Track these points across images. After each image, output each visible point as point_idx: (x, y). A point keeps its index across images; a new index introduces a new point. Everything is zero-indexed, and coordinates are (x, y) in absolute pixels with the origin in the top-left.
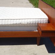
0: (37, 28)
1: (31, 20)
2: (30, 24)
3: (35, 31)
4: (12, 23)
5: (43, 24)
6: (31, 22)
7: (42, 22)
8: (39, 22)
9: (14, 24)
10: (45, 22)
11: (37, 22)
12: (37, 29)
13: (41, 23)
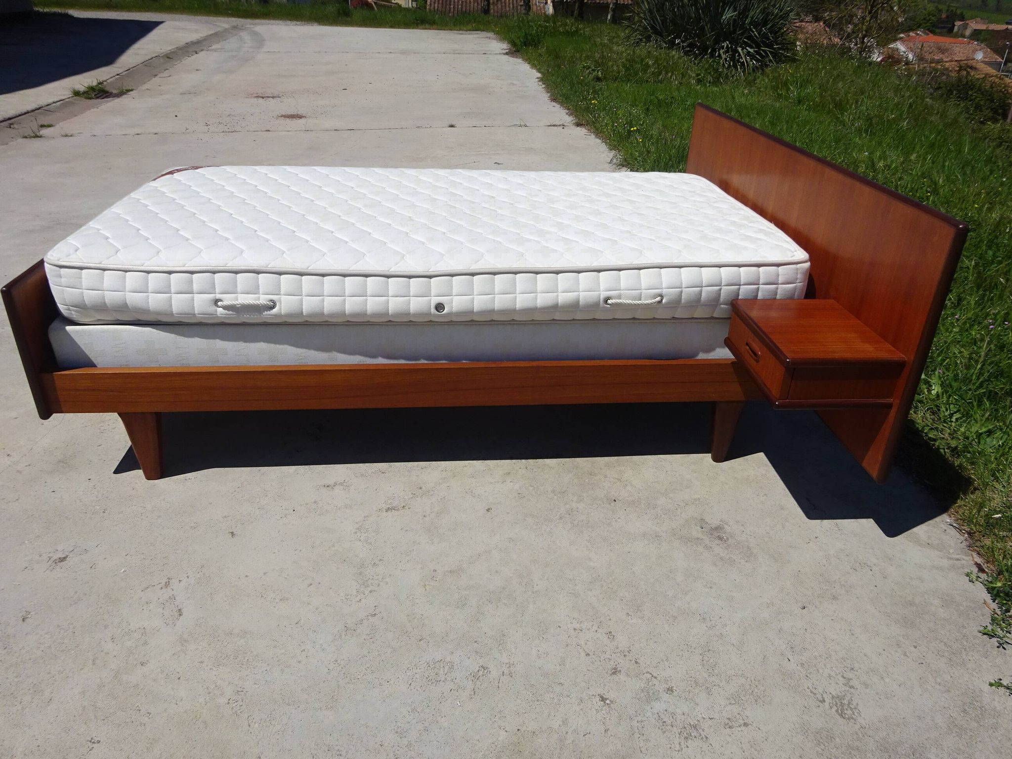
0: (723, 332)
1: (687, 276)
2: (676, 302)
3: (702, 356)
4: (543, 300)
5: (770, 302)
6: (688, 293)
7: (764, 291)
8: (745, 291)
9: (555, 307)
10: (783, 290)
11: (725, 289)
12: (728, 343)
13: (753, 300)
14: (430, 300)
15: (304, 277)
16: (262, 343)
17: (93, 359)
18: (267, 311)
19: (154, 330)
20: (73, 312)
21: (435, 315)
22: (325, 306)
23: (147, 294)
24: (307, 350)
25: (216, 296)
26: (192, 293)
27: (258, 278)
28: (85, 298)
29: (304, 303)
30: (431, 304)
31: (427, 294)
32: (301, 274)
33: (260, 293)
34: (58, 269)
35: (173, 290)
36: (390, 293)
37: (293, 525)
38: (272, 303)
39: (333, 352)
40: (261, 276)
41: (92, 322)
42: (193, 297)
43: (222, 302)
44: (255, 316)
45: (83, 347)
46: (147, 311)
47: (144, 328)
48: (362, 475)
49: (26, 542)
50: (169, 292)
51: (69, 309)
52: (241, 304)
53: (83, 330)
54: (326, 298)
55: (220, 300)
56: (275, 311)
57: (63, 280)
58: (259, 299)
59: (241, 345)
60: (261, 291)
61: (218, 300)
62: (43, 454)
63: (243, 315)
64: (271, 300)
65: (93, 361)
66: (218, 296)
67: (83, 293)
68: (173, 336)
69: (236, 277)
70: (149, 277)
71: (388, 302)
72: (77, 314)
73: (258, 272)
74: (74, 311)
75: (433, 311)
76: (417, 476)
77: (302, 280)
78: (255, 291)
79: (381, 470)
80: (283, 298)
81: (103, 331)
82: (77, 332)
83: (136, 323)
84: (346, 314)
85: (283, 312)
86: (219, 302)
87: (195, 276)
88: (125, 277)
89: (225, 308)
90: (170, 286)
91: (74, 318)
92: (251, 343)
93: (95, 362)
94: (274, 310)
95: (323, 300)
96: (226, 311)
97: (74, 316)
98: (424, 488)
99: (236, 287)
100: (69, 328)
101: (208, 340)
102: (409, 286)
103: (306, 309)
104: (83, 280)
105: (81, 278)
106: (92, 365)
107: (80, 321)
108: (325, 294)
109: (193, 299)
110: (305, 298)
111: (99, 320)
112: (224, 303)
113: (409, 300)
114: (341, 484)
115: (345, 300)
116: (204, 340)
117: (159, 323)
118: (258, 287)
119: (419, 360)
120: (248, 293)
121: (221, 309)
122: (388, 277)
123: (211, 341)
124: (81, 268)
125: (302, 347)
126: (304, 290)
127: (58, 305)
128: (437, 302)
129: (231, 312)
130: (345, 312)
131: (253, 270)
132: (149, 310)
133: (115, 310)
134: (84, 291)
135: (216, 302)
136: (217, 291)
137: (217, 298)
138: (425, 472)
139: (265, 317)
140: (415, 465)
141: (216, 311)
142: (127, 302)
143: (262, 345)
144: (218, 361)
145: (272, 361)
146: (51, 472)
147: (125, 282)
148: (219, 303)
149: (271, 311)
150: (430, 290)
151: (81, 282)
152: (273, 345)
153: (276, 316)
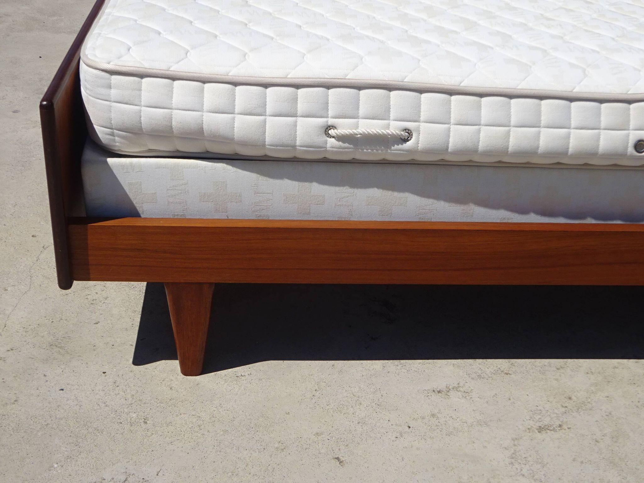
14: (628, 136)
15: (454, 98)
16: (376, 189)
17: (138, 206)
18: (398, 145)
19: (229, 167)
20: (116, 138)
21: (632, 157)
22: (481, 139)
23: (232, 115)
24: (435, 201)
25: (327, 122)
26: (295, 115)
27: (389, 97)
28: (142, 118)
29: (452, 134)
30: (628, 140)
31: (624, 127)
32: (450, 92)
33: (391, 118)
34: (106, 75)
35: (269, 110)
36: (573, 123)
37: (418, 449)
38: (407, 134)
39: (471, 205)
40: (393, 93)
41: (143, 152)
42: (296, 122)
43: (336, 130)
44: (380, 151)
45: (126, 188)
46: (228, 140)
47: (216, 164)
48: (480, 377)
49: (56, 466)
50: (263, 114)
51: (112, 134)
52: (361, 134)
53: (131, 164)
54: (483, 128)
55: (332, 126)
56: (409, 145)
57: (113, 91)
58: (388, 127)
59: (345, 192)
60: (392, 116)
61: (329, 126)
62: (24, 333)
63: (363, 150)
64: (406, 130)
65: (138, 208)
66: (331, 121)
67: (141, 111)
68: (254, 176)
69: (359, 94)
70: (236, 91)
71: (568, 136)
72: (122, 140)
73: (389, 88)
74: (119, 136)
75: (631, 150)
76: (557, 380)
77: (450, 101)
78: (384, 115)
79: (502, 369)
80: (423, 126)
81: (159, 167)
82: (123, 166)
83: (202, 156)
84: (508, 152)
85: (421, 146)
86: (332, 130)
87: (301, 91)
88: (202, 90)
89: (340, 138)
90: (266, 105)
91: (115, 146)
92: (359, 190)
93: (140, 210)
94: (408, 143)
95: (479, 131)
96: (340, 143)
97: (117, 144)
98: (574, 398)
99: (358, 108)
100: (111, 161)
101: (301, 184)
102: (599, 114)
103: (454, 142)
104: (143, 93)
105: (140, 90)
106: (135, 214)
107: (123, 151)
108: (483, 122)
109: (295, 125)
110: (453, 127)
111: (150, 150)
112: (339, 131)
113: (599, 135)
114: (456, 389)
115: (509, 132)
116: (296, 183)
117: (236, 157)
118: (388, 110)
119: (584, 218)
120: (373, 118)
121: (333, 140)
122: (571, 100)
123: (307, 184)
124: (142, 76)
125: (428, 196)
126: (452, 115)
127: (95, 126)
128: (639, 138)
129: (347, 145)
130: (508, 148)
131: (384, 85)
132: (233, 139)
133: (181, 138)
134: (143, 109)
135: (327, 129)
136: (330, 113)
137: (329, 124)
138: (563, 373)
139: (394, 154)
140: (546, 364)
141: (326, 142)
142: (204, 127)
143: (375, 193)
144: (309, 213)
145: (383, 215)
146: (47, 360)
147: (203, 97)
148: (332, 132)
149: (404, 145)
150: (628, 121)
151: (140, 96)
152: (390, 193)
153: (409, 151)
